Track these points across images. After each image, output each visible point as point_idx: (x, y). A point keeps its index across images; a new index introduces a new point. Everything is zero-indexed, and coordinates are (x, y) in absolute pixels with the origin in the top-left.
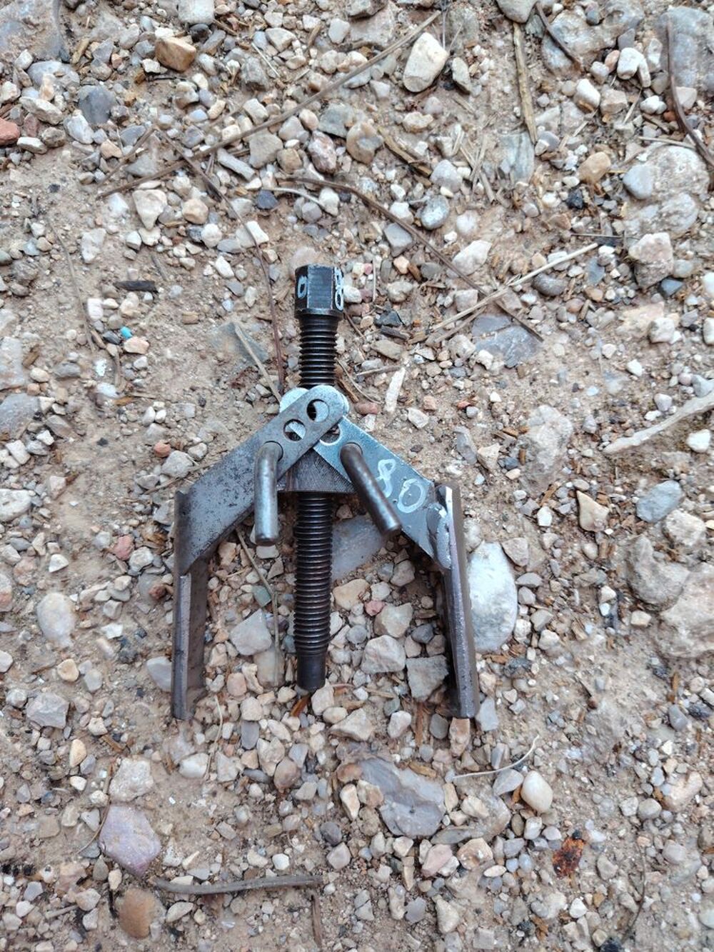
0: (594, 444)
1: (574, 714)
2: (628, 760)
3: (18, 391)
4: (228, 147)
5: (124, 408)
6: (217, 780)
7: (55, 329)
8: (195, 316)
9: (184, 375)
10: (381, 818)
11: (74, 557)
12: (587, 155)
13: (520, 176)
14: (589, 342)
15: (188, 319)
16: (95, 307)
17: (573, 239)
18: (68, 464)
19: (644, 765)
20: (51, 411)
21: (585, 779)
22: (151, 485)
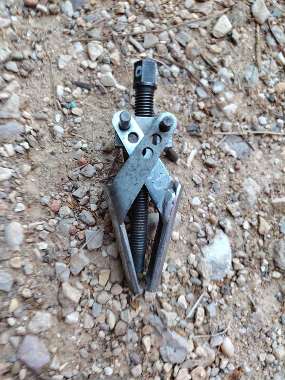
0: (268, 198)
1: (246, 313)
2: (264, 336)
3: (14, 120)
4: (134, 36)
5: (66, 139)
6: (83, 327)
7: (38, 95)
8: (106, 105)
9: (97, 130)
10: (160, 353)
11: (29, 206)
12: (278, 82)
13: (252, 83)
14: (270, 156)
15: (103, 106)
16: (60, 90)
17: (268, 114)
18: (34, 160)
19: (269, 339)
20: (30, 133)
21: (246, 343)
22: (75, 178)
